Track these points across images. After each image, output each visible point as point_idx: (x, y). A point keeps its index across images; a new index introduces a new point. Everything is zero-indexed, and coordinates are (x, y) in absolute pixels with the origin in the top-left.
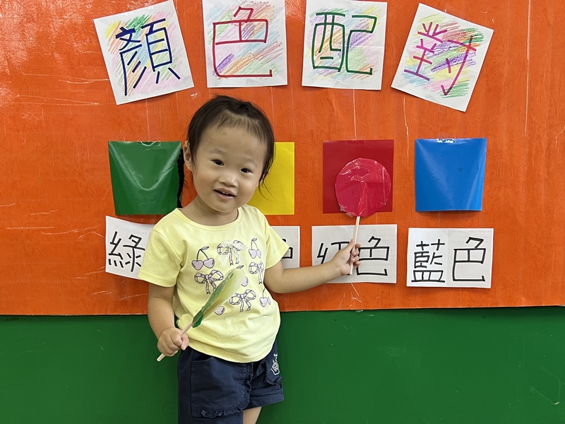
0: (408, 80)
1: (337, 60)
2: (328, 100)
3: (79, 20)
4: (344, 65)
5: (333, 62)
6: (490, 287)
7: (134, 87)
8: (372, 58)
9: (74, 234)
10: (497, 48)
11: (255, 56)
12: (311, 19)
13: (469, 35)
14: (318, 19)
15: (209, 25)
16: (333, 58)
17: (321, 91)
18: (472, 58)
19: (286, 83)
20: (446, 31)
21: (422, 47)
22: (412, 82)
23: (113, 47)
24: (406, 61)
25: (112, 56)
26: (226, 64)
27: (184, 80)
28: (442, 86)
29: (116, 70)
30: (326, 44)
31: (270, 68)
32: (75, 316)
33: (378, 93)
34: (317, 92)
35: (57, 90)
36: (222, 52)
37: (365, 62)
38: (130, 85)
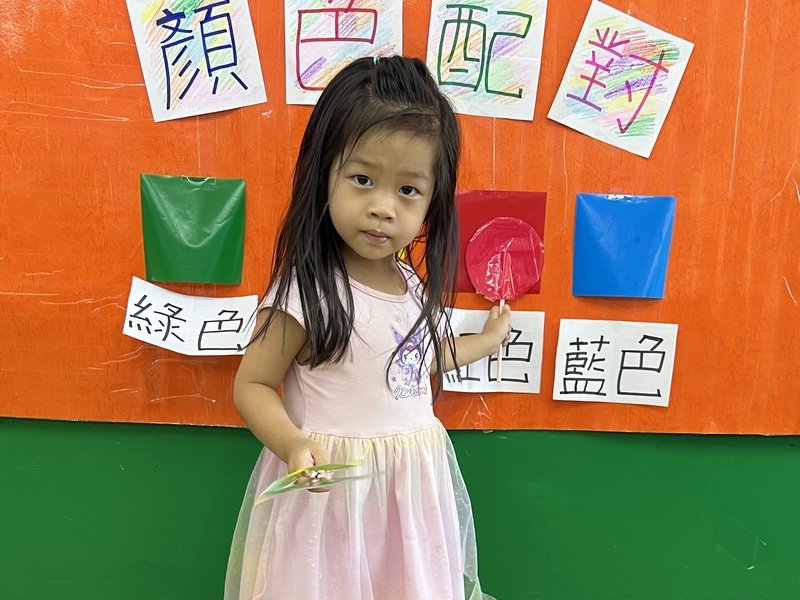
0: (572, 108)
1: (473, 76)
4: (483, 82)
5: (468, 77)
6: (667, 405)
7: (181, 98)
8: (523, 75)
9: (87, 305)
10: (697, 71)
12: (438, 13)
13: (659, 50)
14: (449, 13)
15: (292, 13)
16: (467, 71)
18: (663, 83)
20: (628, 41)
21: (593, 62)
22: (576, 111)
23: (152, 38)
24: (571, 82)
25: (150, 51)
26: (315, 71)
27: (253, 91)
28: (618, 120)
29: (155, 71)
30: (459, 51)
32: (84, 422)
33: (529, 125)
35: (69, 97)
36: (309, 53)
37: (512, 80)
38: (175, 94)
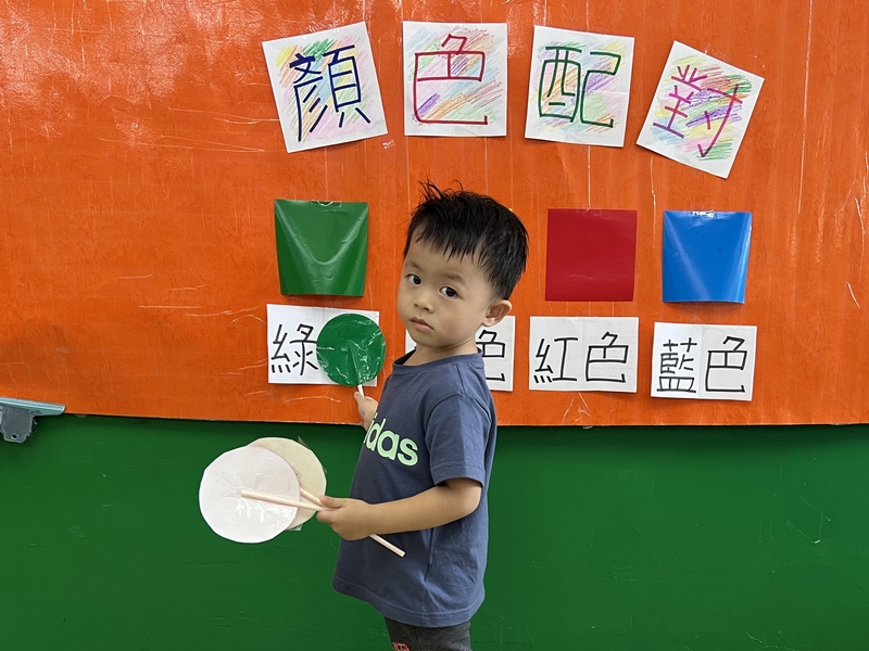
0: (658, 136)
1: (569, 108)
2: (557, 157)
3: (243, 42)
4: (578, 114)
5: (565, 110)
6: (750, 399)
7: (311, 131)
8: (613, 107)
9: (226, 316)
10: (767, 102)
11: (467, 98)
12: (539, 54)
13: (734, 83)
14: (548, 54)
15: (410, 56)
16: (564, 104)
17: (548, 145)
18: (738, 112)
19: (504, 133)
20: (706, 77)
21: (675, 95)
22: (662, 139)
23: (285, 79)
24: (656, 113)
25: (284, 90)
26: (429, 106)
27: (375, 125)
28: (699, 146)
29: (288, 108)
30: (557, 86)
31: (486, 114)
33: (620, 151)
34: (544, 146)
35: (212, 131)
36: (424, 91)
37: (604, 111)
38: (306, 128)
